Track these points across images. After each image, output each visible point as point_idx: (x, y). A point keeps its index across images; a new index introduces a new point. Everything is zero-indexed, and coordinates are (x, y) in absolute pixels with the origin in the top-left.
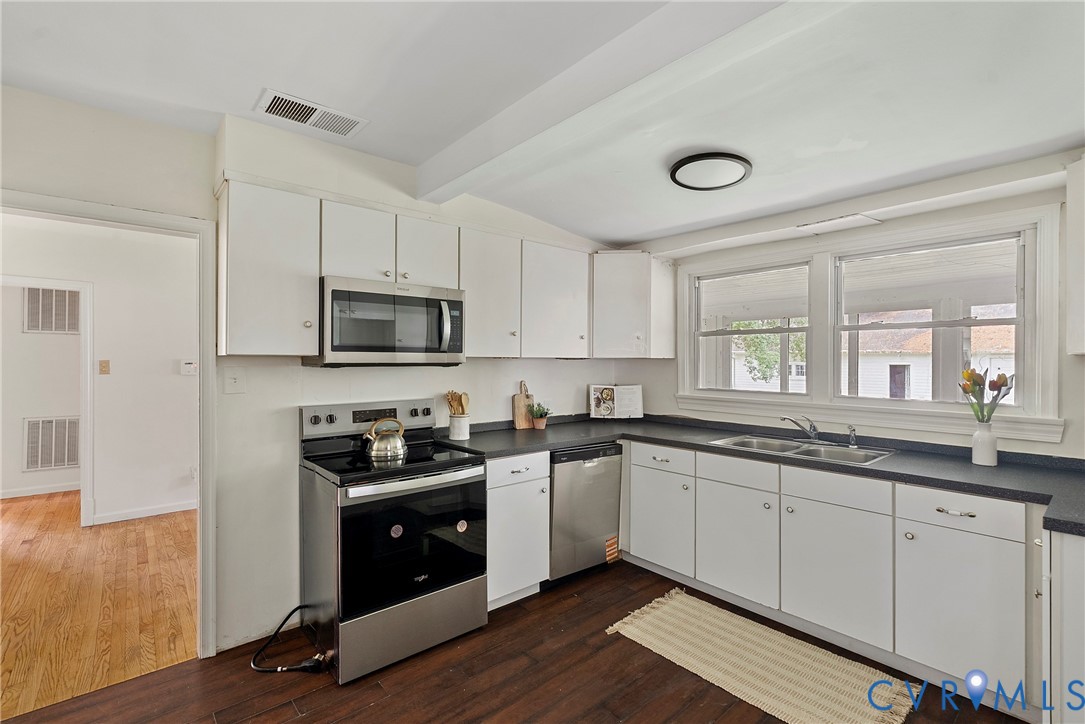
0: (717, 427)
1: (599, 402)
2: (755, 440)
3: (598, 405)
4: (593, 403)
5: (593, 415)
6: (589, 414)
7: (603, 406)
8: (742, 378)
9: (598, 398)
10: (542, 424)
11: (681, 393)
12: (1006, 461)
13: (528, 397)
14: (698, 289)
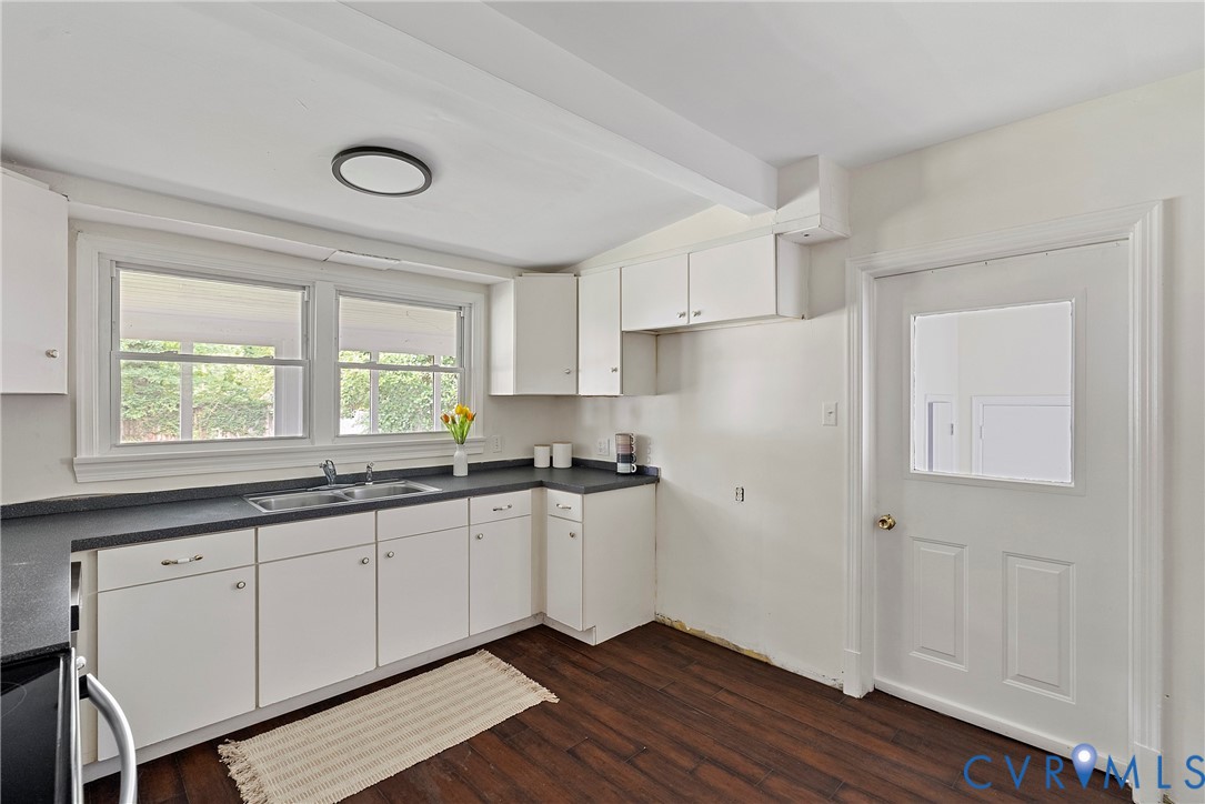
11: (83, 455)
14: (114, 281)
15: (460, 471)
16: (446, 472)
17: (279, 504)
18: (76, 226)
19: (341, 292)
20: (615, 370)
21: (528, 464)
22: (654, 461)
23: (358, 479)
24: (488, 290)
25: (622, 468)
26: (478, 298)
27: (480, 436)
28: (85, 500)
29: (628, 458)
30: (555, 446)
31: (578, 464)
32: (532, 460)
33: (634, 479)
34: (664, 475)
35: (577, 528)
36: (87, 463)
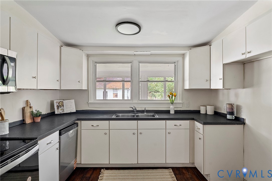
0: (104, 112)
1: (58, 107)
2: (120, 115)
3: (58, 108)
4: (56, 108)
5: (56, 113)
6: (54, 112)
7: (60, 109)
8: (110, 96)
9: (58, 106)
10: (38, 120)
11: (90, 102)
12: (177, 112)
13: (31, 107)
14: (96, 66)
15: (172, 112)
16: (168, 112)
17: (122, 116)
18: (88, 56)
19: (140, 62)
20: (221, 79)
21: (198, 112)
22: (243, 115)
23: (142, 112)
24: (183, 55)
25: (229, 117)
26: (180, 59)
27: (181, 102)
28: (90, 111)
29: (232, 113)
30: (208, 106)
31: (217, 114)
32: (200, 111)
33: (233, 122)
34: (247, 122)
35: (201, 137)
36: (91, 103)
